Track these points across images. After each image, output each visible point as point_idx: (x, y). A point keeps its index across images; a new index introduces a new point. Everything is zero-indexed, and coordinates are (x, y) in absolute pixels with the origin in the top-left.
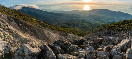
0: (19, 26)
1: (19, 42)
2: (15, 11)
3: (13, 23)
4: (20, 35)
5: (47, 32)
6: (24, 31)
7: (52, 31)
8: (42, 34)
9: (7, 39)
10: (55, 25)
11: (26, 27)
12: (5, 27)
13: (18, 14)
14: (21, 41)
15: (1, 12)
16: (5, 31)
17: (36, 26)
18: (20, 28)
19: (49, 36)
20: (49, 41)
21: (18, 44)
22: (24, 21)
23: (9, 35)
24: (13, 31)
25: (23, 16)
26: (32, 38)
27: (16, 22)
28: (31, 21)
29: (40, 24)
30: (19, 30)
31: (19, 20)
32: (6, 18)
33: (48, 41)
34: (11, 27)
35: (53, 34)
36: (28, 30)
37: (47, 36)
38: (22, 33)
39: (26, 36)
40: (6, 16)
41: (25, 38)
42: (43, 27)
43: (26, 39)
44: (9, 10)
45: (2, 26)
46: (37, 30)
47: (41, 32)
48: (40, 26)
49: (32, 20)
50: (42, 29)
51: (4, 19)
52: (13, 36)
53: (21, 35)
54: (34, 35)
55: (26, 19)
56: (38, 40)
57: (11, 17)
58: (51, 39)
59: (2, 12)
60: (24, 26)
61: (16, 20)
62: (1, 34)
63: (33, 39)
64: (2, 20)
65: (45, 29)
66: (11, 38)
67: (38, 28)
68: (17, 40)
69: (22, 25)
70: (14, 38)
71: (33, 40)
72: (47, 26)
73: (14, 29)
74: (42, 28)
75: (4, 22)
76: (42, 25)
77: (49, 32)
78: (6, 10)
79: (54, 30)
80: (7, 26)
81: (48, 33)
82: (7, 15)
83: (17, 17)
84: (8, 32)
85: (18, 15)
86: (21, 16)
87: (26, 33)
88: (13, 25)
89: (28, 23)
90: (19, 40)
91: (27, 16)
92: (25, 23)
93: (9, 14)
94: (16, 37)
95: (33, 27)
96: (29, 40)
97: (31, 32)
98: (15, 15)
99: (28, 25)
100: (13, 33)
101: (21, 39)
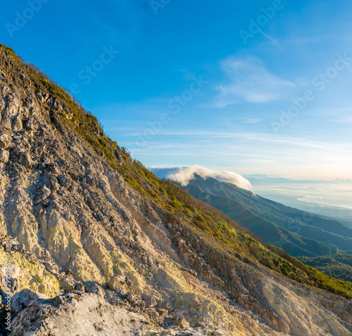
0: (175, 243)
1: (164, 306)
2: (171, 188)
3: (158, 227)
4: (172, 279)
5: (274, 286)
6: (190, 267)
7: (294, 284)
8: (252, 290)
9: (122, 283)
10: (308, 263)
11: (198, 252)
12: (126, 237)
13: (178, 199)
14: (173, 302)
15: (125, 180)
16: (123, 251)
17: (237, 256)
18: (178, 253)
19: (277, 303)
20: (275, 322)
21: (158, 311)
22: (194, 229)
23: (132, 269)
24: (151, 260)
25: (193, 210)
26: (212, 296)
27: (167, 227)
28: (219, 232)
29: (252, 252)
30: (172, 257)
31: (178, 222)
32: (136, 204)
33: (271, 318)
34: (146, 244)
35: (293, 298)
36: (204, 266)
37: (271, 301)
38: (179, 272)
39: (192, 287)
40: (138, 198)
41: (187, 291)
42: (259, 265)
43: (191, 296)
44: (150, 181)
45: (116, 230)
46: (238, 270)
47: (252, 284)
48: (251, 259)
49: (224, 229)
50: (256, 271)
51: (128, 205)
52: (147, 279)
53: (177, 280)
54: (223, 289)
55: (204, 224)
56: (233, 309)
57: (154, 207)
58: (284, 314)
59: (128, 179)
60: (194, 247)
61: (168, 219)
62: (104, 260)
63: (215, 303)
64: (122, 206)
65: (268, 274)
66: (137, 284)
67: (244, 264)
68: (158, 296)
69: (187, 244)
70: (150, 287)
71: (215, 307)
72: (276, 263)
73: (155, 254)
74: (256, 267)
75: (125, 218)
76: (255, 256)
77: (281, 286)
78: (143, 178)
79: (300, 281)
80: (135, 233)
81: (278, 291)
82: (142, 194)
83: (173, 210)
84: (131, 256)
85: (180, 204)
86: (189, 207)
87: (194, 275)
88: (154, 237)
89: (207, 239)
90: (164, 297)
91: (208, 214)
92: (198, 238)
93: (150, 195)
94: (157, 283)
95: (225, 258)
96: (201, 302)
97: (215, 273)
98: (170, 200)
99: (207, 247)
100: (150, 265)
101: (172, 295)
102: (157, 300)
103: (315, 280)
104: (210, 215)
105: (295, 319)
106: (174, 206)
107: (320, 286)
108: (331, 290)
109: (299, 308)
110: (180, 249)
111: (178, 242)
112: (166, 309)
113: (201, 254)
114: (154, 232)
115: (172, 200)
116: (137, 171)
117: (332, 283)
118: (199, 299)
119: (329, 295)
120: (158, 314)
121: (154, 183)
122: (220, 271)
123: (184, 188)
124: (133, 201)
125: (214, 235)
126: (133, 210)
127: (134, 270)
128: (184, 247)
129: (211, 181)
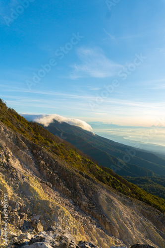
1: (25, 210)
2: (36, 127)
3: (26, 153)
4: (33, 189)
5: (107, 196)
6: (48, 180)
7: (121, 196)
8: (90, 199)
10: (131, 181)
11: (53, 170)
12: (1, 159)
13: (41, 135)
14: (33, 208)
15: (1, 121)
17: (81, 173)
18: (39, 170)
19: (109, 210)
20: (108, 227)
21: (20, 215)
22: (51, 154)
24: (19, 176)
25: (51, 142)
26: (62, 203)
27: (32, 152)
28: (69, 157)
29: (91, 171)
30: (34, 173)
31: (40, 150)
32: (10, 137)
33: (105, 223)
34: (16, 164)
35: (120, 206)
36: (57, 180)
37: (105, 209)
38: (39, 184)
39: (47, 196)
40: (11, 133)
41: (44, 199)
42: (96, 180)
43: (46, 203)
44: (21, 122)
46: (81, 183)
47: (91, 194)
48: (91, 176)
49: (72, 155)
50: (94, 185)
51: (3, 138)
52: (15, 189)
53: (37, 190)
54: (70, 197)
55: (59, 151)
56: (76, 214)
57: (23, 139)
58: (114, 220)
59: (4, 121)
60: (51, 166)
61: (33, 148)
63: (64, 209)
65: (102, 187)
67: (85, 179)
69: (46, 164)
70: (16, 195)
71: (64, 213)
72: (108, 180)
73: (22, 171)
74: (94, 182)
76: (94, 174)
77: (111, 197)
78: (16, 120)
79: (125, 194)
80: (7, 157)
81: (109, 201)
82: (15, 131)
83: (37, 142)
84: (3, 173)
85: (42, 138)
86: (49, 140)
87: (50, 187)
88: (22, 159)
89: (60, 161)
90: (26, 203)
91: (62, 145)
92: (54, 160)
93: (20, 131)
94: (22, 192)
95: (73, 174)
96: (53, 208)
97: (65, 185)
98: (35, 135)
99: (60, 167)
100: (17, 179)
101: (32, 201)
102: (20, 206)
103: (136, 194)
104: (63, 146)
105: (122, 224)
106: (38, 139)
107: (140, 199)
108: (148, 203)
109: (125, 215)
110: (40, 168)
111: (39, 163)
112: (26, 213)
113: (55, 171)
114: (22, 156)
115: (37, 135)
116: (11, 115)
117: (149, 197)
118: (52, 205)
119: (147, 206)
120: (19, 217)
121: (24, 124)
122: (68, 184)
123: (46, 128)
124: (8, 135)
125: (65, 159)
126: (7, 141)
127: (5, 183)
128: (44, 166)
129: (65, 125)
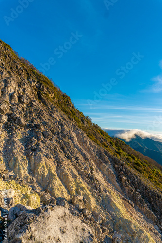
0: (119, 179)
1: (106, 225)
2: (119, 143)
3: (108, 167)
4: (115, 204)
6: (130, 198)
9: (80, 201)
11: (136, 188)
12: (86, 171)
13: (123, 150)
14: (114, 224)
15: (87, 135)
16: (83, 179)
18: (121, 186)
21: (102, 228)
22: (134, 171)
23: (88, 192)
24: (102, 188)
25: (133, 158)
26: (146, 227)
27: (114, 167)
28: (153, 176)
30: (116, 188)
31: (122, 165)
32: (94, 151)
34: (99, 176)
36: (140, 200)
38: (121, 201)
39: (129, 215)
40: (95, 147)
41: (126, 217)
43: (128, 223)
44: (104, 137)
45: (80, 165)
49: (157, 174)
51: (89, 151)
52: (98, 201)
53: (119, 207)
54: (155, 223)
55: (142, 168)
57: (106, 153)
60: (133, 184)
61: (114, 161)
62: (70, 184)
63: (148, 235)
64: (84, 151)
66: (90, 203)
68: (103, 216)
69: (128, 181)
70: (99, 207)
71: (148, 239)
73: (105, 184)
75: (86, 159)
78: (99, 135)
80: (92, 169)
82: (98, 145)
83: (119, 157)
84: (88, 183)
85: (124, 153)
86: (131, 156)
87: (132, 206)
88: (105, 172)
89: (144, 179)
90: (107, 217)
91: (145, 162)
92: (137, 178)
93: (103, 146)
94: (104, 205)
95: (158, 196)
96: (136, 230)
97: (149, 208)
98: (117, 150)
99: (144, 186)
100: (100, 192)
101: (114, 218)
102: (102, 219)
104: (146, 163)
106: (120, 154)
110: (122, 183)
111: (121, 178)
112: (108, 228)
113: (138, 190)
114: (105, 169)
115: (119, 150)
116: (95, 130)
118: (135, 227)
120: (101, 231)
121: (107, 138)
122: (153, 207)
123: (127, 143)
124: (92, 148)
125: (149, 177)
126: (92, 154)
127: (89, 193)
128: (126, 182)
129: (148, 141)
